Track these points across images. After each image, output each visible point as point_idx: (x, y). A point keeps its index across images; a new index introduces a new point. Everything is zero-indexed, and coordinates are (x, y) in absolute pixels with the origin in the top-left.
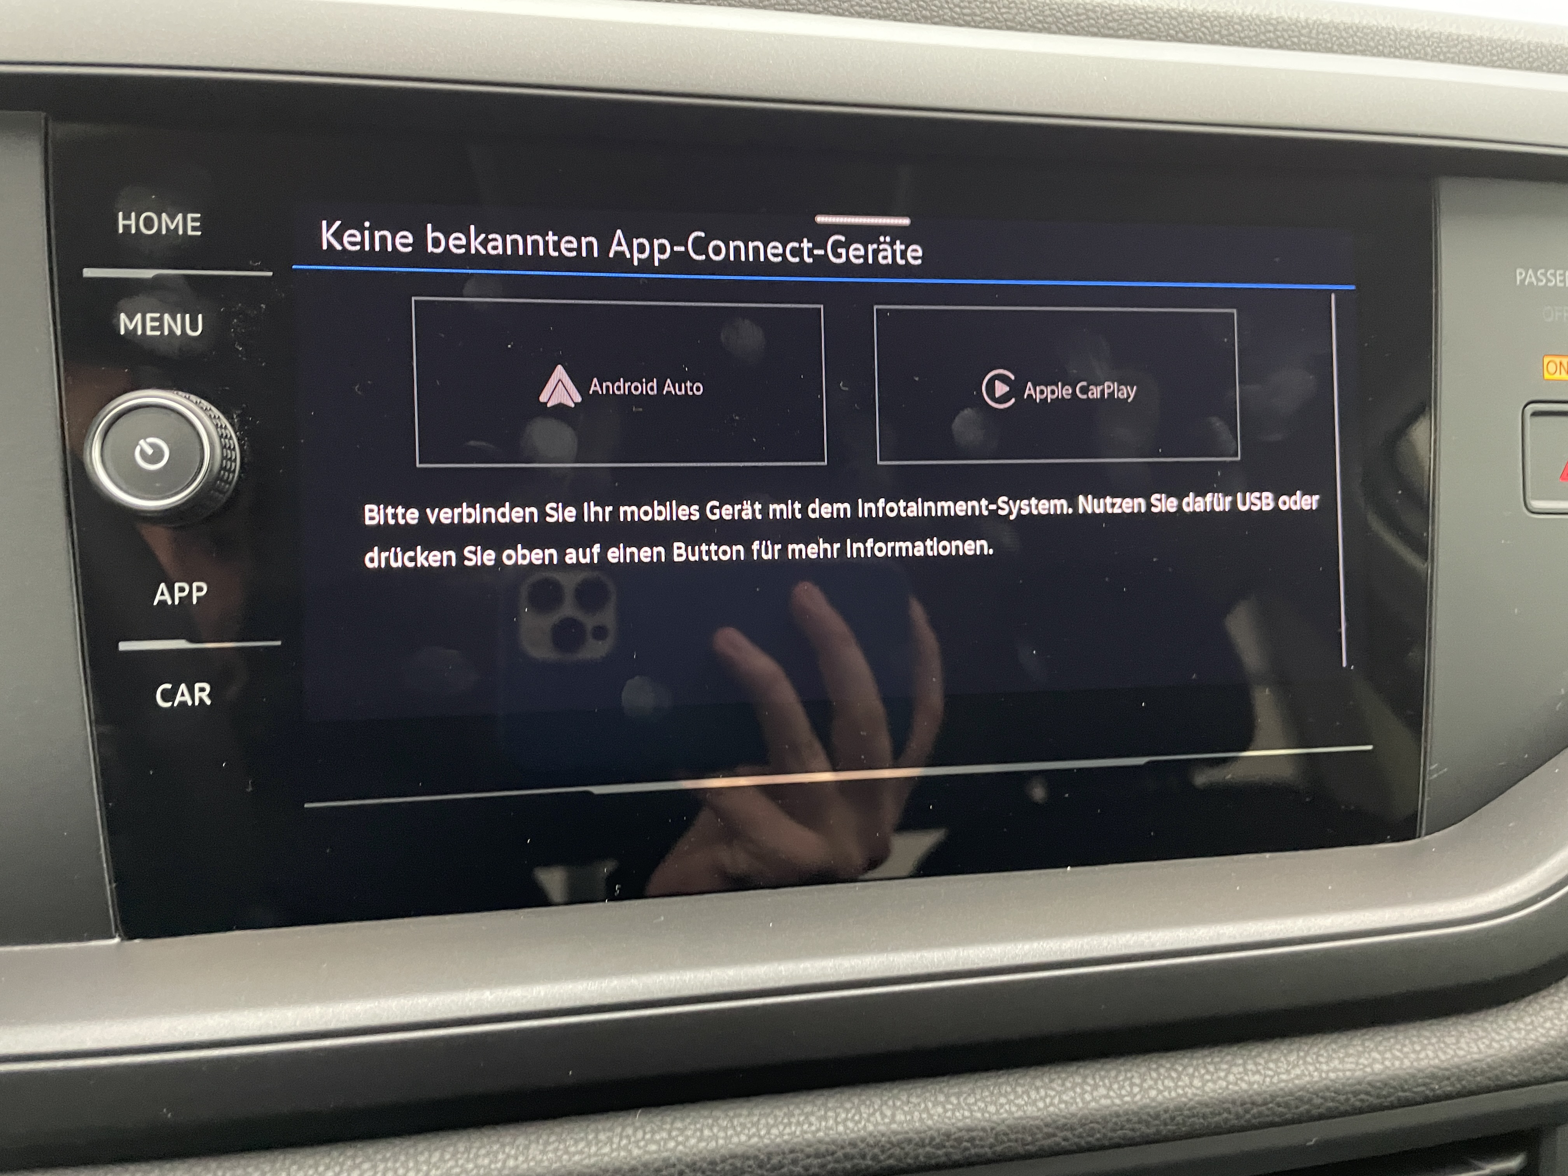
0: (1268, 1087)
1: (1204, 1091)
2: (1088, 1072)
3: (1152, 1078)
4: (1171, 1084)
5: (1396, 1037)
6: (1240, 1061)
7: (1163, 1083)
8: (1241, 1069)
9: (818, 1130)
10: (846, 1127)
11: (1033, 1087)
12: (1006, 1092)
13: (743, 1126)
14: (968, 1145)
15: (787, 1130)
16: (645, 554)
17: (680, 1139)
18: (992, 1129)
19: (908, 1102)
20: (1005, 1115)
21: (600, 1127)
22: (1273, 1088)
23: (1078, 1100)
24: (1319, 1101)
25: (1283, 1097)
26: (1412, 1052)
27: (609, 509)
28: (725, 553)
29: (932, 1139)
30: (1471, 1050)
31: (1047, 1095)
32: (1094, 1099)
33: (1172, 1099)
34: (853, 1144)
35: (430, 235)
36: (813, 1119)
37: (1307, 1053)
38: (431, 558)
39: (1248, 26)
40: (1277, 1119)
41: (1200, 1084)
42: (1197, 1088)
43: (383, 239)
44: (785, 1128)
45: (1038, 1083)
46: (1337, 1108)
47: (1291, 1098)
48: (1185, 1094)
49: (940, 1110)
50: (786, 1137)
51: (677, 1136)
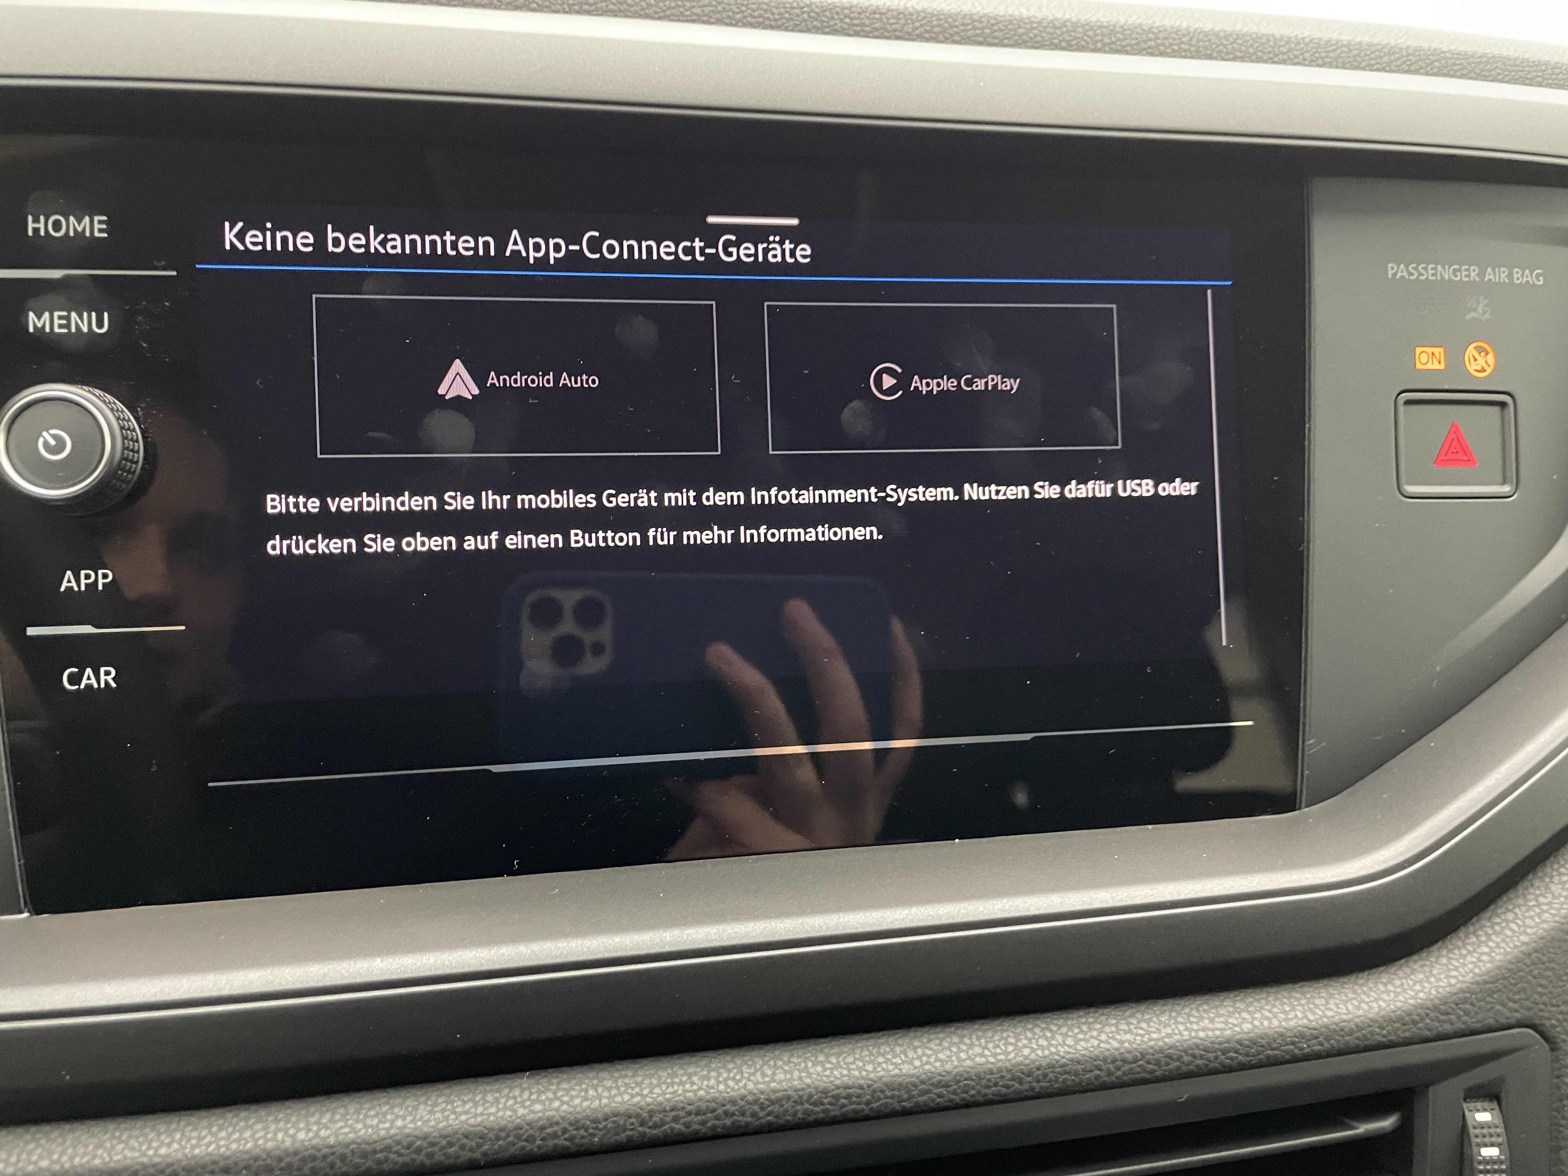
0: (1139, 1045)
1: (1076, 1049)
2: (966, 1032)
3: (1027, 1038)
4: (1045, 1043)
5: (1266, 999)
6: (1114, 1021)
7: (1037, 1042)
8: (1114, 1029)
9: (700, 1089)
10: (727, 1086)
11: (912, 1047)
12: (885, 1051)
13: (627, 1085)
14: (845, 1101)
15: (670, 1090)
16: (542, 541)
17: (566, 1099)
18: (869, 1086)
19: (790, 1062)
20: (882, 1073)
21: (488, 1088)
22: (1144, 1046)
23: (954, 1058)
24: (1186, 1059)
25: (1153, 1055)
26: (1281, 1013)
27: (506, 498)
28: (621, 539)
29: (811, 1096)
30: (1340, 1011)
31: (924, 1055)
32: (969, 1058)
33: (1045, 1057)
34: (733, 1102)
35: (330, 235)
36: (695, 1079)
37: (1179, 1014)
38: (331, 546)
39: (1130, 35)
40: (1148, 1076)
41: (1072, 1043)
42: (1070, 1047)
43: (284, 240)
44: (668, 1087)
45: (916, 1043)
46: (1206, 1065)
47: (1161, 1055)
48: (1057, 1053)
49: (819, 1068)
50: (668, 1096)
51: (562, 1096)
